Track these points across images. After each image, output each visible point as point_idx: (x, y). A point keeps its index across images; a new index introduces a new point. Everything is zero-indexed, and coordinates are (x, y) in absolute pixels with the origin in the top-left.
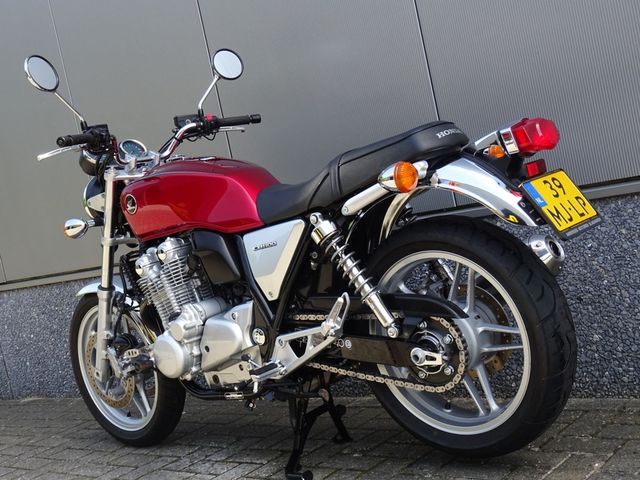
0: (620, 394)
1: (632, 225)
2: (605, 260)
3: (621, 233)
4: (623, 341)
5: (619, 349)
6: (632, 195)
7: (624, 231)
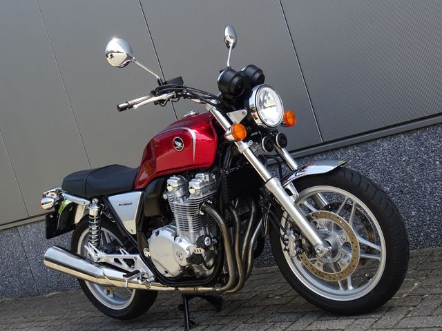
0: (430, 245)
1: (427, 145)
2: (414, 167)
3: (421, 150)
4: (429, 214)
5: (428, 219)
6: (425, 127)
7: (423, 149)
